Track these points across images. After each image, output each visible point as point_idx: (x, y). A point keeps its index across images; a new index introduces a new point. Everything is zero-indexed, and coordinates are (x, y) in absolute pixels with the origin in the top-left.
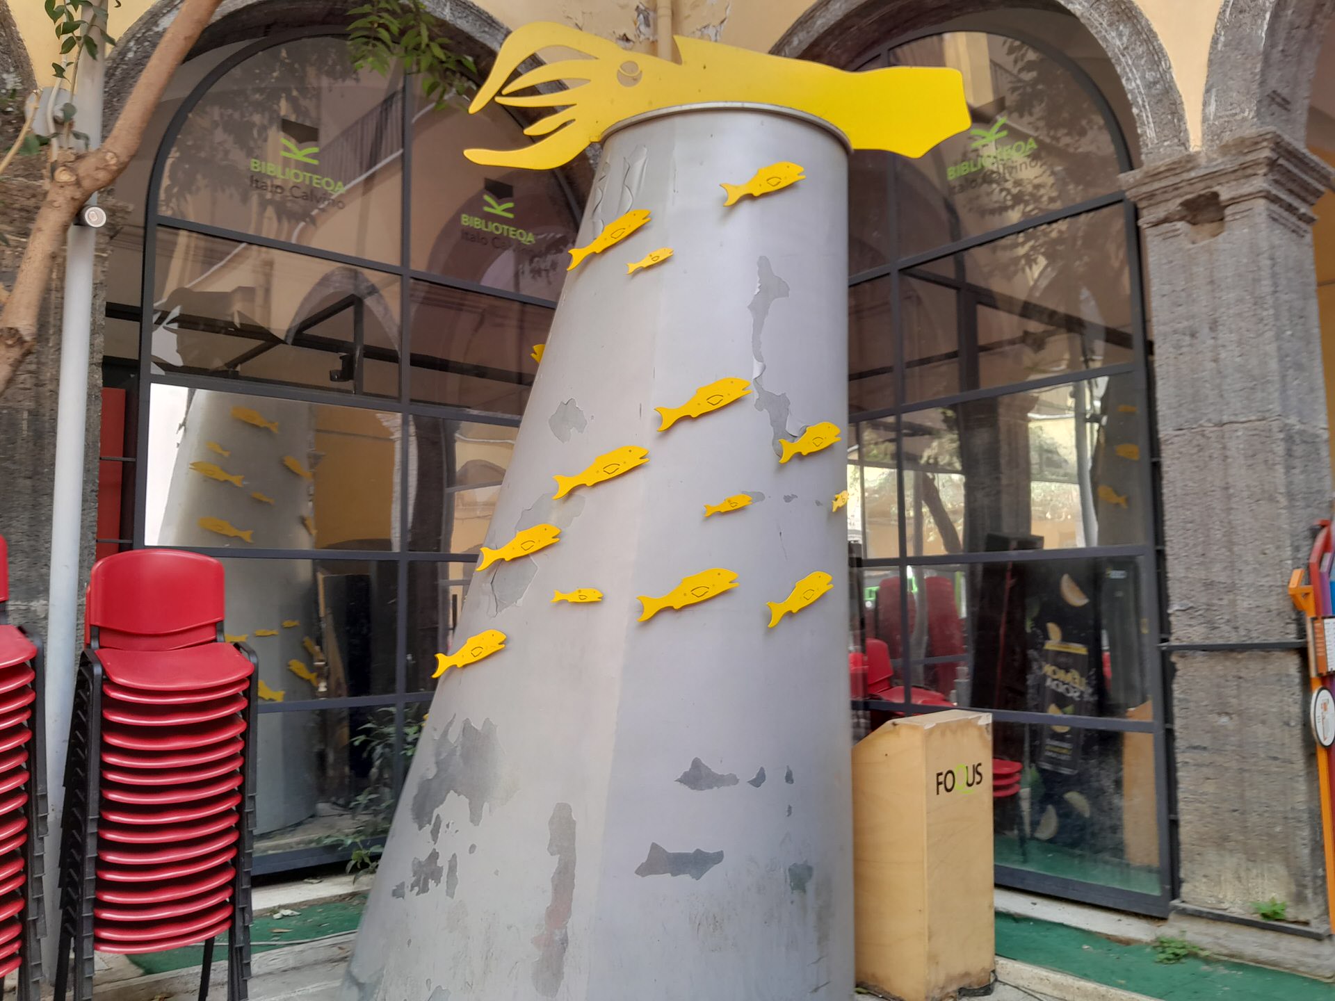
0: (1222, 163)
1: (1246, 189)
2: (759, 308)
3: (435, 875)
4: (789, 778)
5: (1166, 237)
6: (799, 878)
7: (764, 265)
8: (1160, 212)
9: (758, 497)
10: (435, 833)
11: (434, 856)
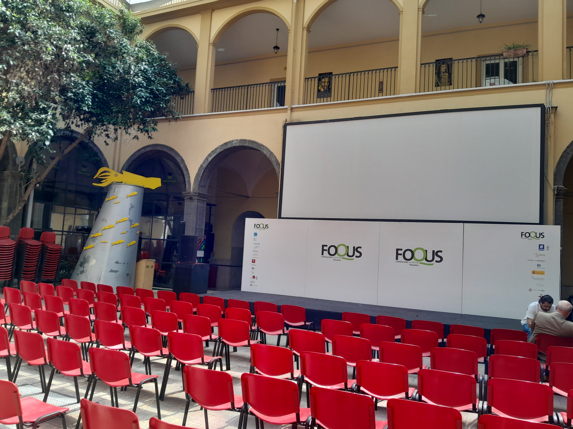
0: (193, 194)
1: (195, 198)
2: (130, 209)
3: (84, 272)
4: (128, 264)
5: (187, 201)
6: (128, 275)
7: (131, 204)
8: (187, 198)
9: (127, 232)
10: (83, 268)
11: (83, 270)
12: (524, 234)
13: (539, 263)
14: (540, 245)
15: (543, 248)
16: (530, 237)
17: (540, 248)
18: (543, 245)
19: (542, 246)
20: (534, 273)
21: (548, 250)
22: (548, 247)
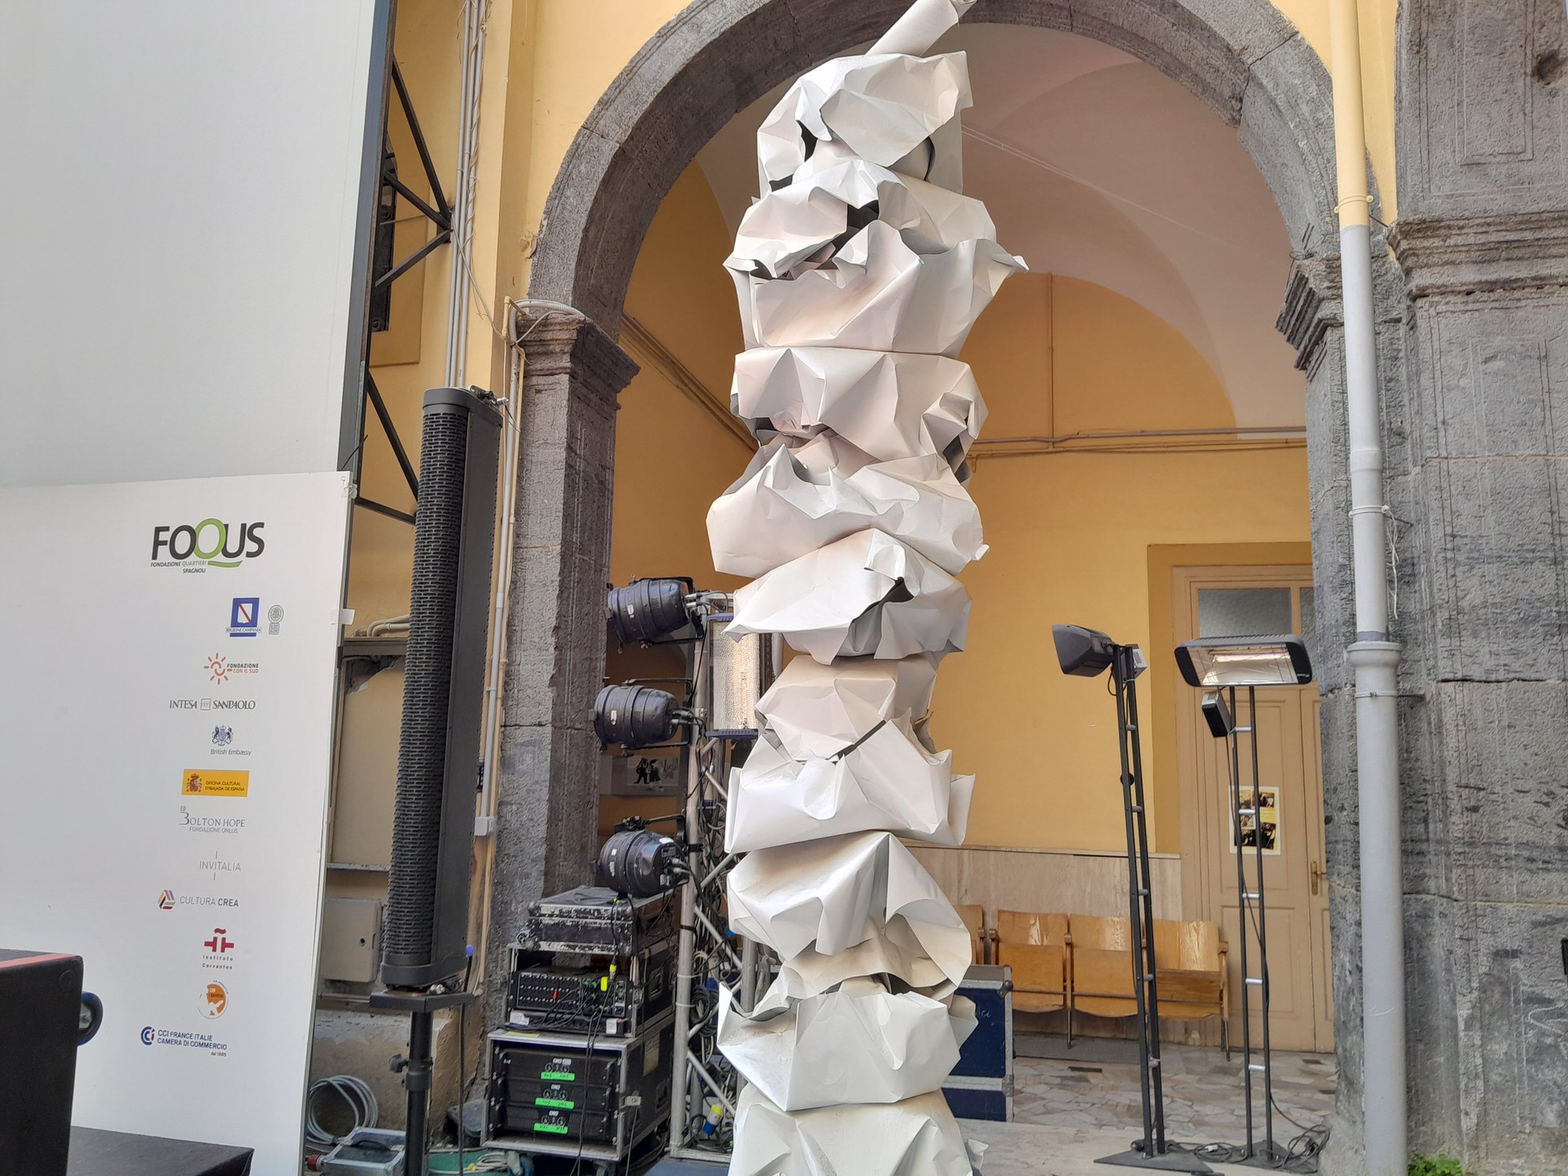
12: (165, 536)
13: (225, 718)
14: (237, 603)
15: (253, 622)
16: (193, 557)
17: (235, 623)
18: (255, 602)
19: (248, 607)
20: (193, 784)
21: (274, 629)
22: (276, 613)
